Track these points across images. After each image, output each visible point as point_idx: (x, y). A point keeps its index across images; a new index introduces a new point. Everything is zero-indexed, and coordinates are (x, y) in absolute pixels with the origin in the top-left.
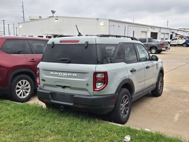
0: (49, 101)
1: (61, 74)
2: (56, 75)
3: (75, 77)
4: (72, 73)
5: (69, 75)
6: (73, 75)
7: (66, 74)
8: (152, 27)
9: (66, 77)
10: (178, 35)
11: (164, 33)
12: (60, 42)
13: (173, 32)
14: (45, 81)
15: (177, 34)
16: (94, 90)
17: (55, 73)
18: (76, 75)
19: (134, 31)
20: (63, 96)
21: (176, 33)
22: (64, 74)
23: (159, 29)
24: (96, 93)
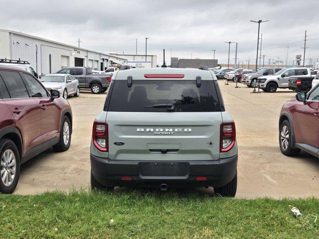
0: (136, 179)
1: (162, 130)
2: (150, 133)
3: (188, 133)
4: (183, 127)
5: (176, 130)
6: (186, 130)
7: (171, 130)
8: (76, 49)
9: (171, 135)
10: (114, 63)
11: (92, 60)
12: (146, 77)
13: (103, 59)
14: (123, 144)
15: (112, 63)
16: (221, 151)
17: (148, 130)
18: (190, 130)
19: (50, 55)
20: (164, 167)
21: (111, 61)
22: (167, 130)
23: (85, 54)
24: (223, 155)
